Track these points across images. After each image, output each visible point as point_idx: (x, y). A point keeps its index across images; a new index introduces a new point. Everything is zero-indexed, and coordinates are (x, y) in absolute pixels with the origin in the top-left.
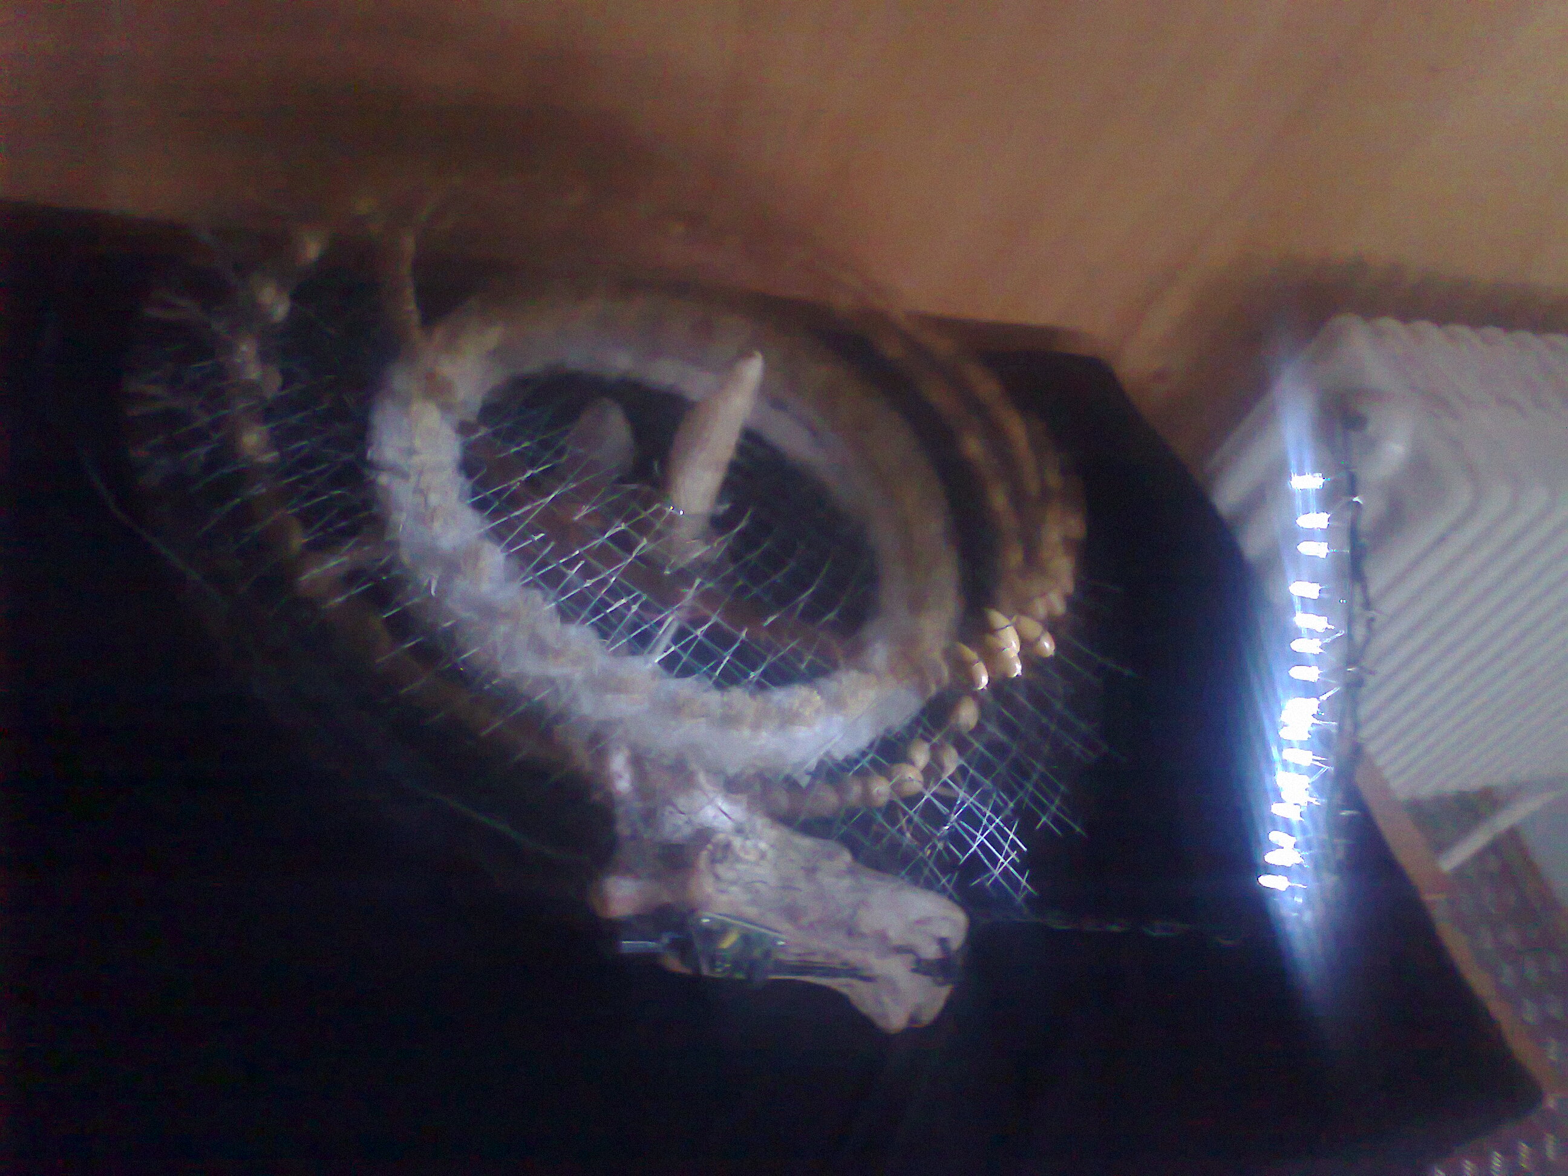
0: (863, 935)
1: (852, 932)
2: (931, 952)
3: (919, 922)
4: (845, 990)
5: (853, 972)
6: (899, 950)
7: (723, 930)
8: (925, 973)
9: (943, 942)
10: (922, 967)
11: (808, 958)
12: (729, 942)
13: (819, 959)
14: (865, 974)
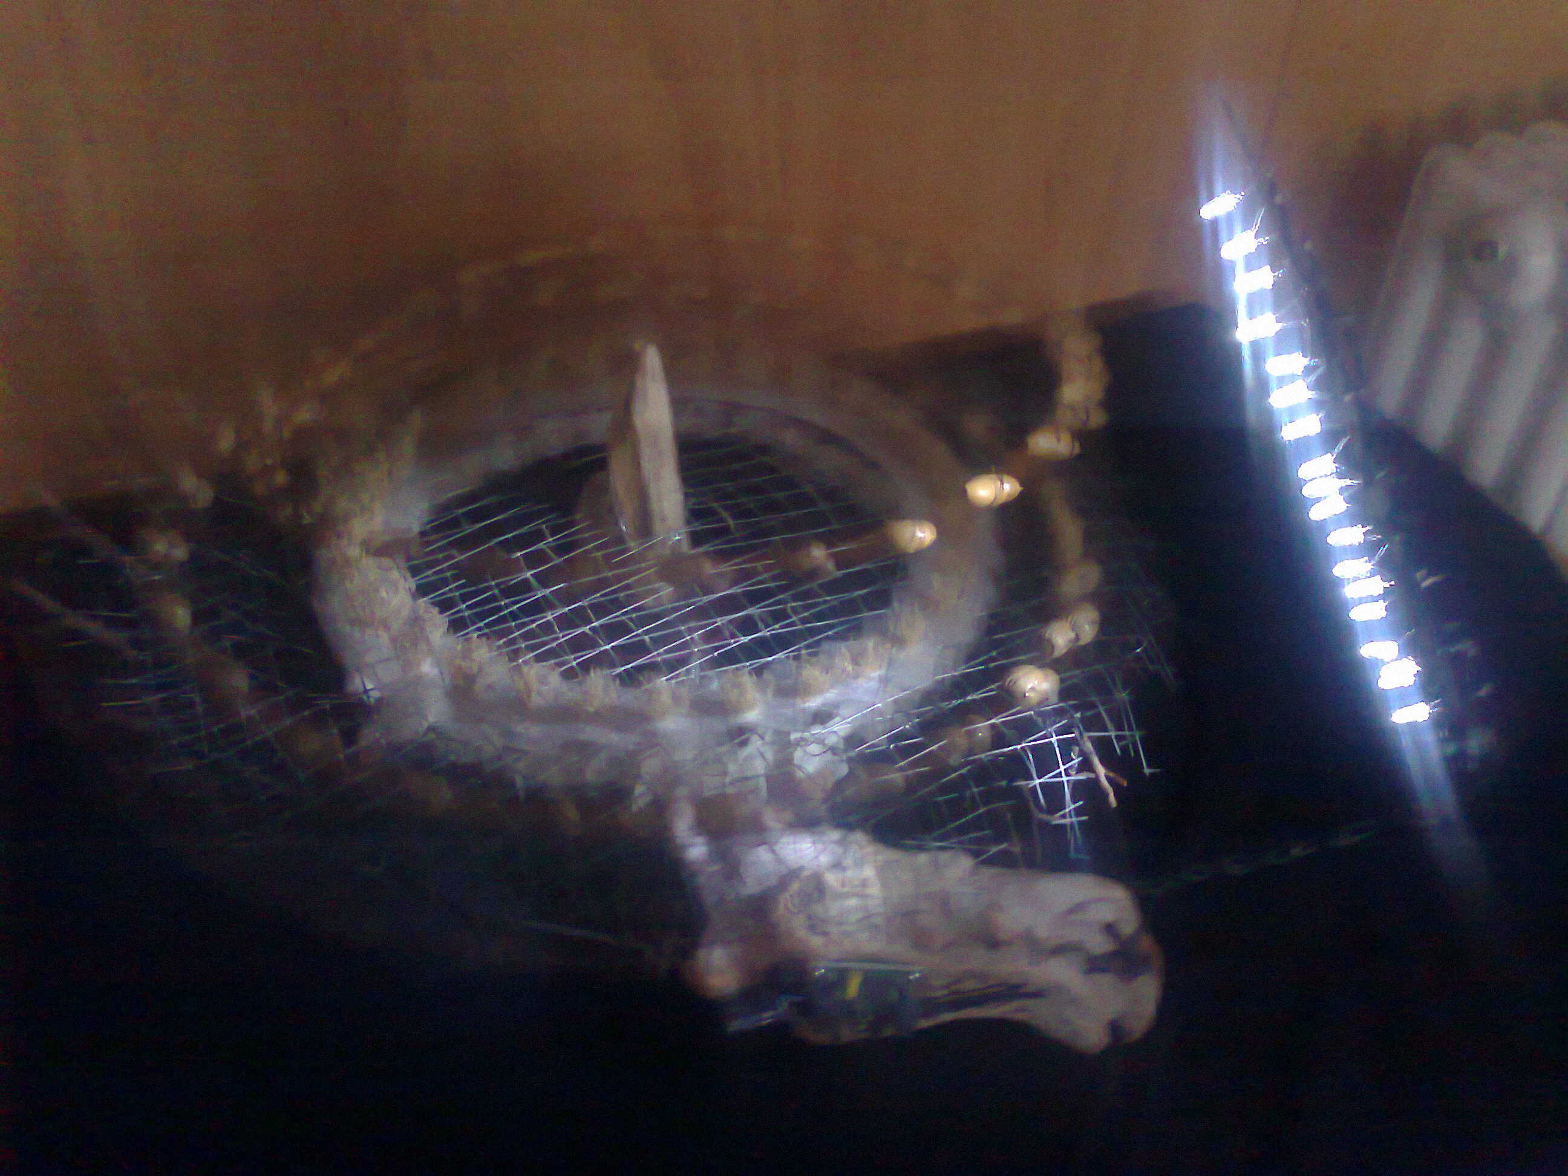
0: (1009, 943)
1: (994, 944)
2: (1099, 944)
3: (1071, 911)
4: (1020, 1016)
5: (1013, 991)
6: (1059, 950)
7: (841, 977)
8: (1102, 970)
9: (1110, 929)
10: (1095, 965)
11: (954, 988)
12: (853, 988)
13: (970, 985)
14: (1030, 989)
